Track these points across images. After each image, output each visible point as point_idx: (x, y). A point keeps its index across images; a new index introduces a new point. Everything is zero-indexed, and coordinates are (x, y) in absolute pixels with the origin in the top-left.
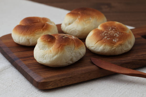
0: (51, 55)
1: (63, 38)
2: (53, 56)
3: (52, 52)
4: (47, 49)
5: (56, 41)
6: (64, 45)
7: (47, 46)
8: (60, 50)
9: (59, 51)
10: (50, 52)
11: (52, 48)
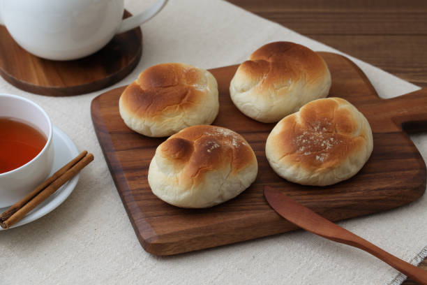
0: (177, 189)
1: (208, 151)
2: (181, 192)
3: (180, 183)
4: (171, 174)
5: (192, 159)
6: (206, 171)
7: (171, 167)
8: (195, 182)
9: (192, 183)
10: (176, 183)
11: (181, 173)
